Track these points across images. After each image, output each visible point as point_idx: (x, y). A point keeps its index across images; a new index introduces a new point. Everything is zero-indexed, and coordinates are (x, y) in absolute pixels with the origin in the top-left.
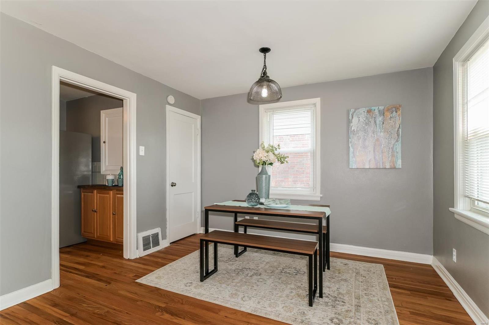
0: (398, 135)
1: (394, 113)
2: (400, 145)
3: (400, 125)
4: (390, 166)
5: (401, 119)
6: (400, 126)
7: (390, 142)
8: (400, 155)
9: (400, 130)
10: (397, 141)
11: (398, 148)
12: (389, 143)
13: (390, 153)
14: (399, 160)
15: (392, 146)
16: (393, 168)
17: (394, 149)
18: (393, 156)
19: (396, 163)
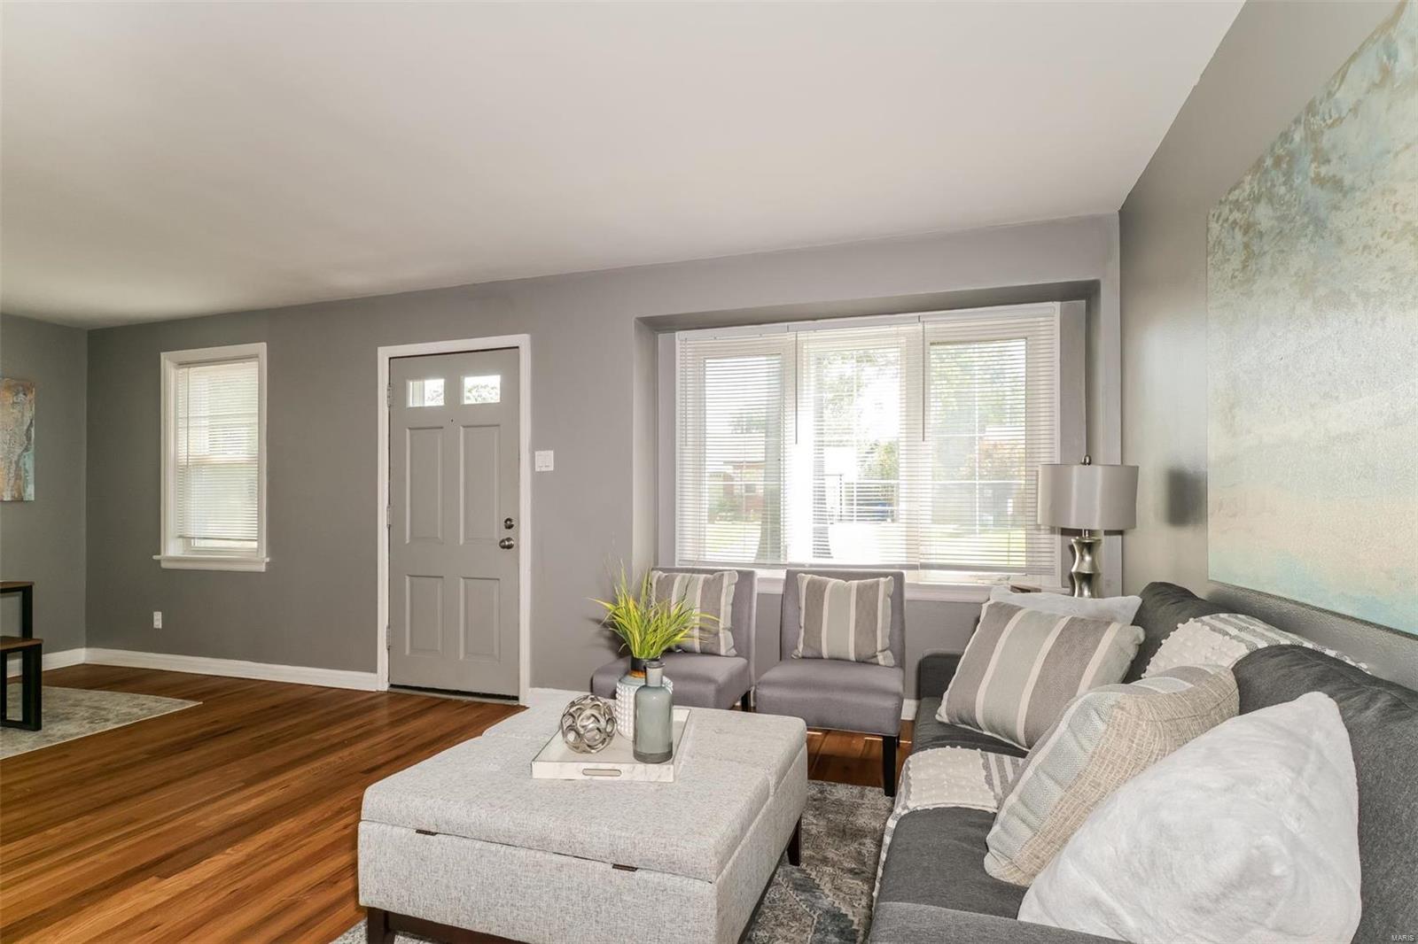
0: (29, 439)
1: (21, 395)
2: (32, 457)
3: (31, 420)
4: (12, 497)
5: (33, 409)
6: (31, 423)
7: (12, 450)
8: (31, 477)
9: (33, 430)
10: (26, 449)
11: (29, 463)
12: (9, 452)
13: (12, 471)
14: (29, 486)
15: (15, 458)
16: (19, 500)
17: (21, 464)
18: (18, 477)
19: (25, 491)
